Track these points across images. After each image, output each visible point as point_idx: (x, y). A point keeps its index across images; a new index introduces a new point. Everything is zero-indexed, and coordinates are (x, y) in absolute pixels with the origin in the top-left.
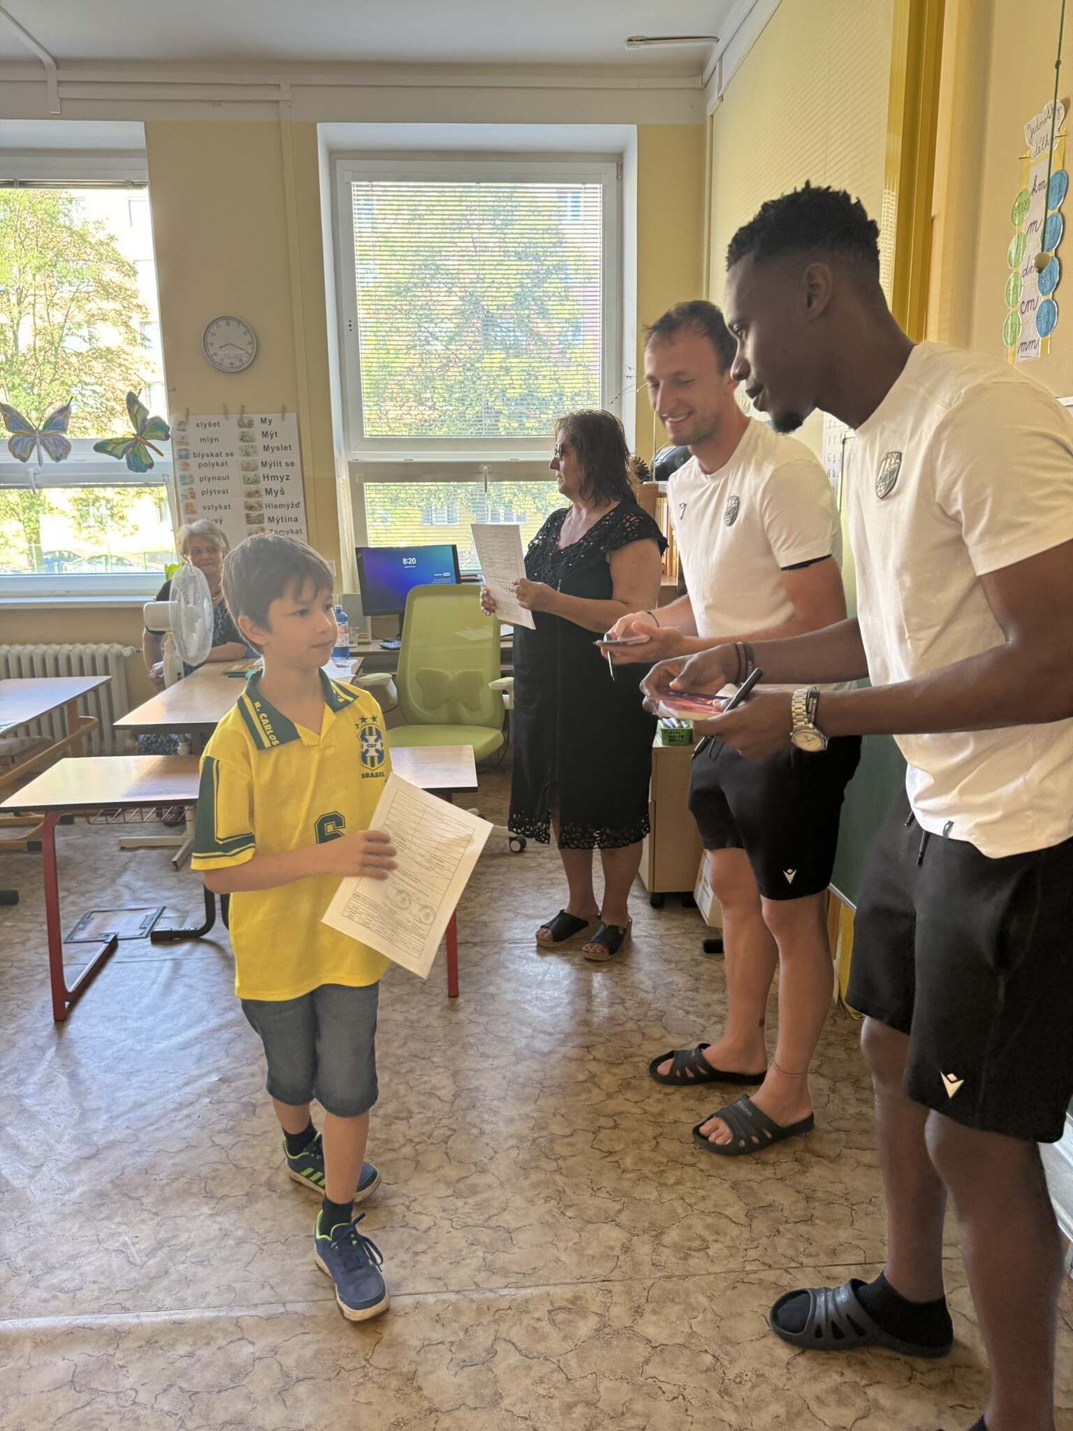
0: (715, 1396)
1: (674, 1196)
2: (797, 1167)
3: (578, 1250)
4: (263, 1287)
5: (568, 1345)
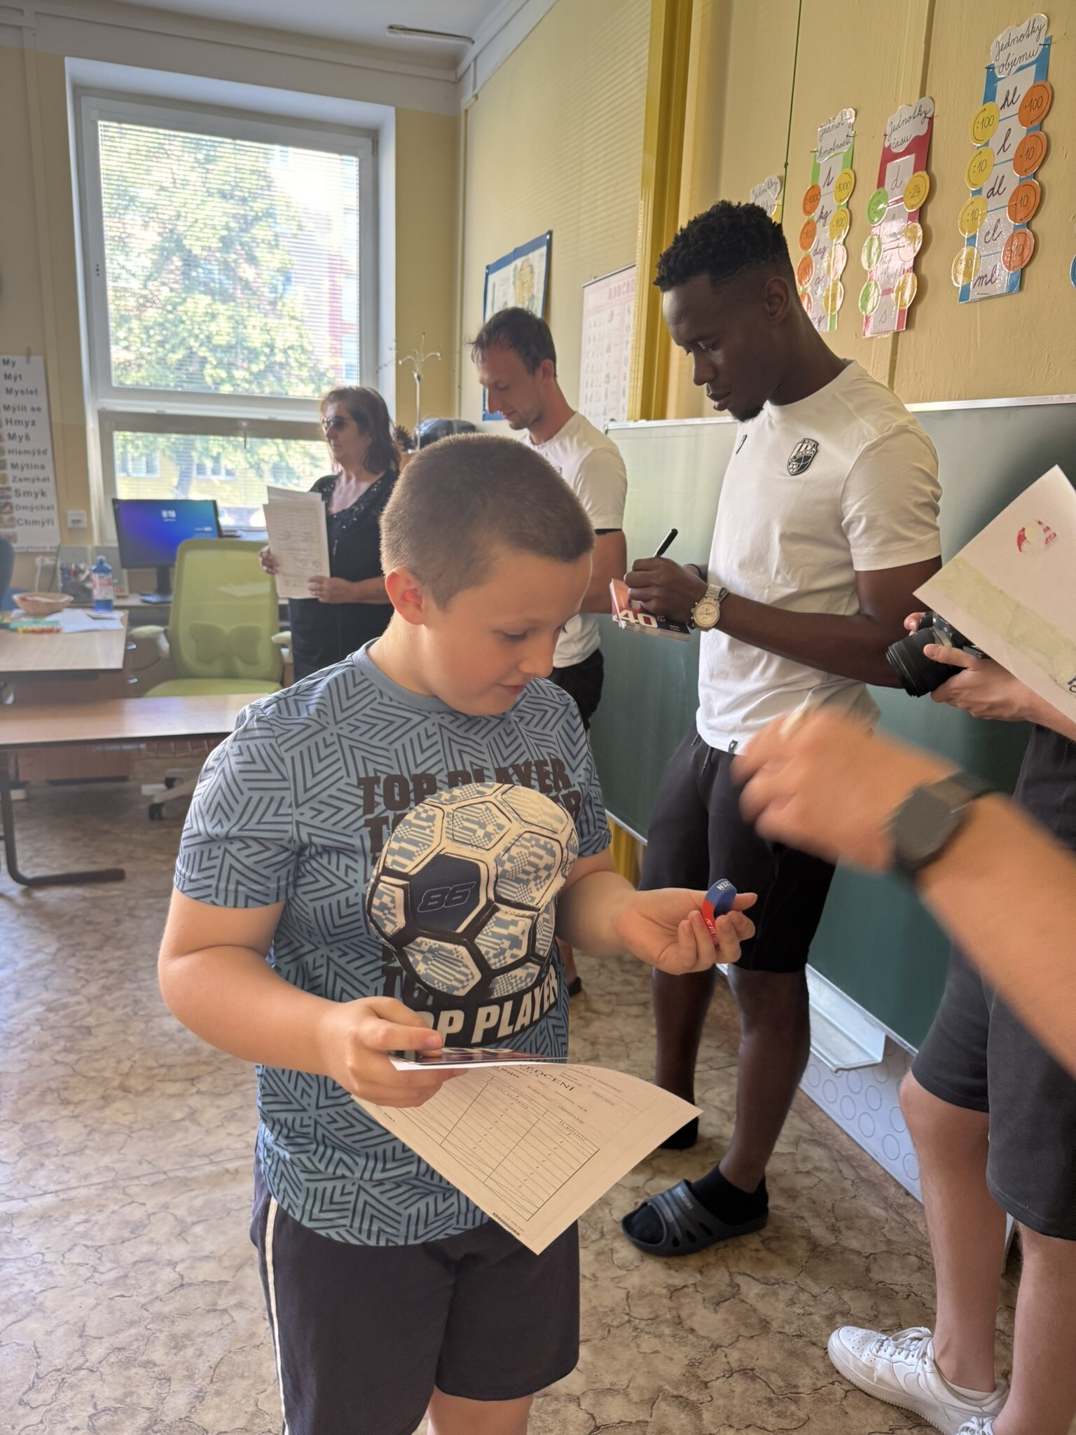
2: (582, 1022)
4: (140, 1163)
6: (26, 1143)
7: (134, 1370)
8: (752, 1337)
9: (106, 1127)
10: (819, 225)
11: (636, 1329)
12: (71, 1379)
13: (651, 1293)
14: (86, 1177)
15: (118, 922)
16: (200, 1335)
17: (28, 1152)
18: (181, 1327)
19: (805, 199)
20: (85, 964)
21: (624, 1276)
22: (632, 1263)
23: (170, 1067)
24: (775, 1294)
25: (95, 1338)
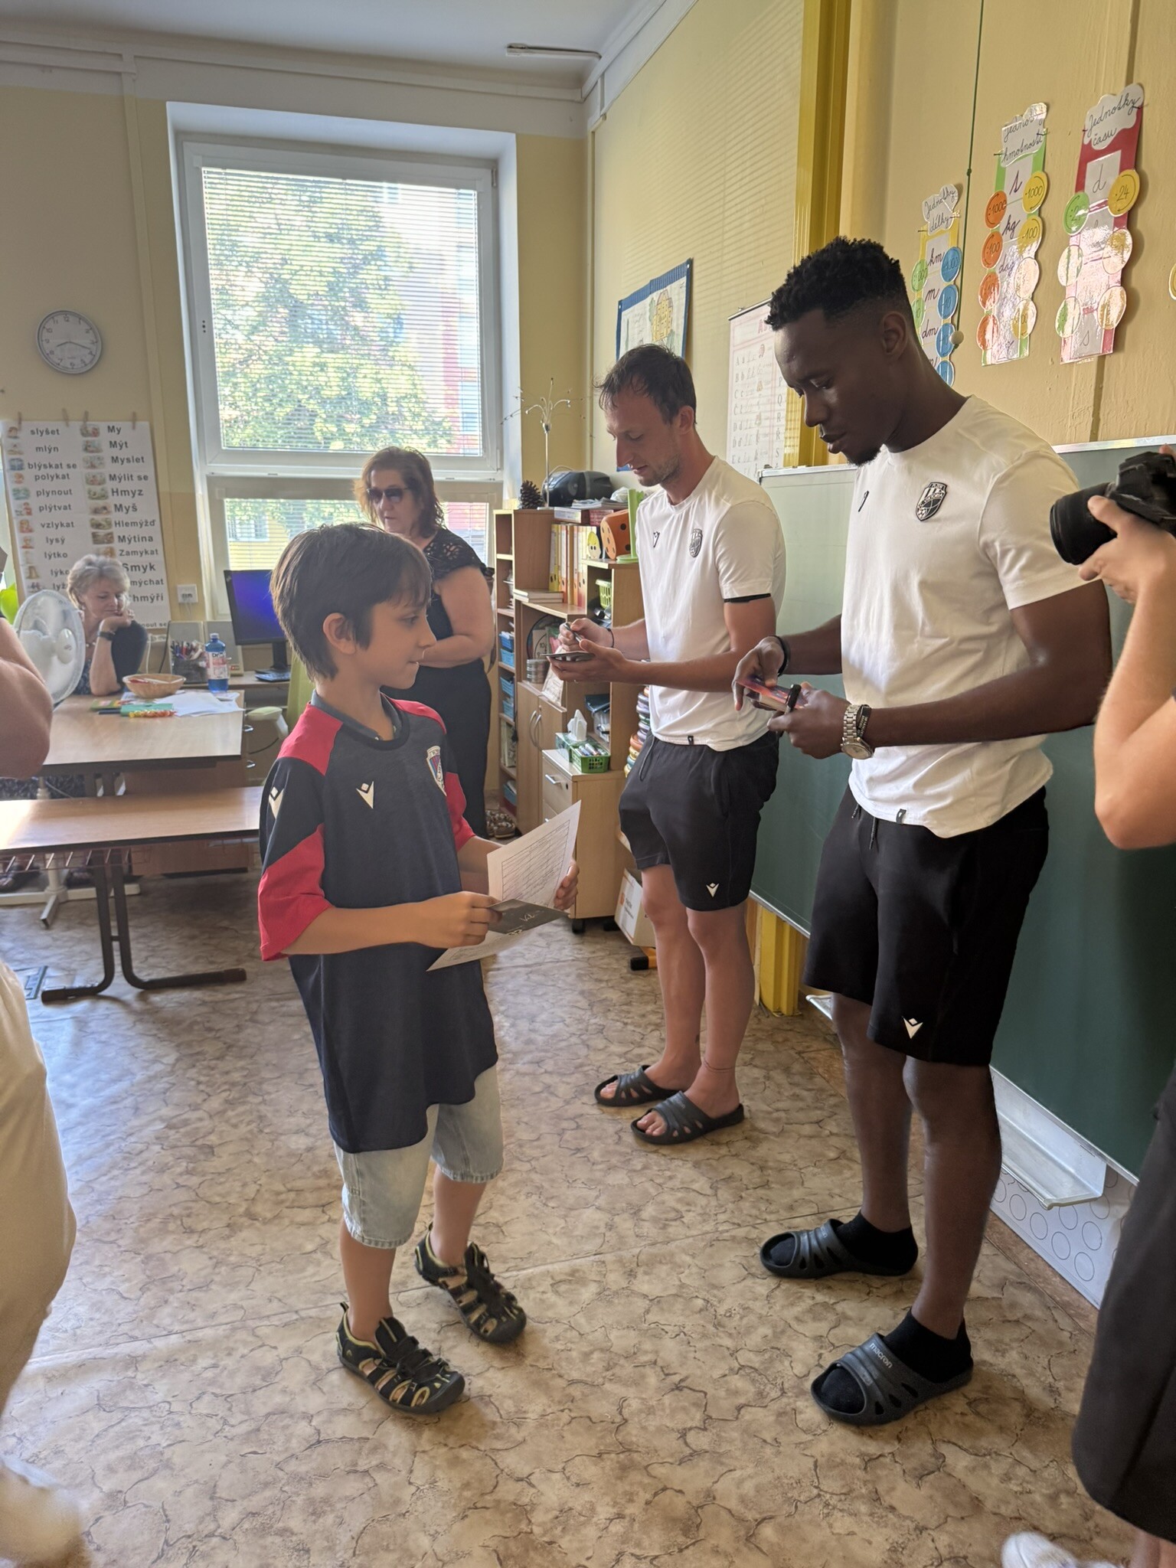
0: (711, 1328)
1: (644, 1179)
2: (748, 1144)
3: (566, 1232)
4: (270, 1301)
5: (575, 1309)
6: (148, 1277)
7: (270, 1539)
8: (963, 1518)
9: (232, 1259)
10: (1006, 237)
11: (827, 1505)
12: (202, 1548)
13: (843, 1463)
14: (213, 1315)
15: (239, 1028)
16: (340, 1499)
17: (152, 1287)
18: (320, 1490)
19: (988, 209)
20: (205, 1075)
21: (810, 1441)
22: (818, 1426)
23: (299, 1191)
24: (986, 1466)
25: (227, 1500)
